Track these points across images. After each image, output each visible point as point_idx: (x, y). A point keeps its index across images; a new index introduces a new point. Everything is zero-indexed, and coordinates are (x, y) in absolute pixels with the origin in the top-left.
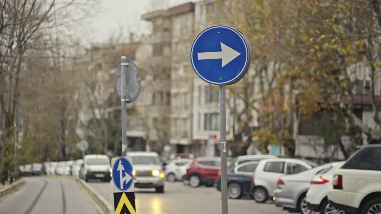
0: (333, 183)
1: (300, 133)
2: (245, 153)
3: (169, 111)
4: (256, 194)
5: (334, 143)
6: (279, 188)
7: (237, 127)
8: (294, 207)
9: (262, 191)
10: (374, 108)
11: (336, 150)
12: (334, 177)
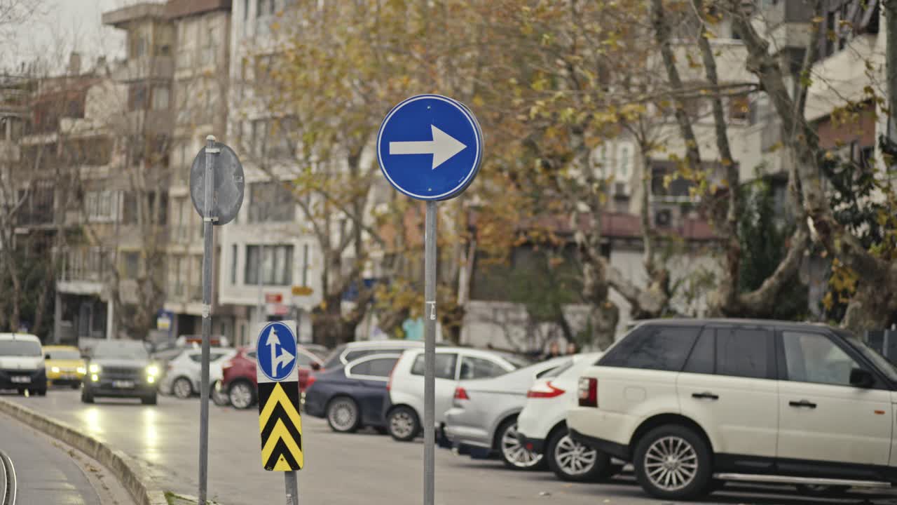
0: (578, 394)
1: (473, 295)
2: (351, 338)
3: (164, 237)
4: (394, 421)
5: (550, 319)
6: (459, 406)
7: (331, 279)
8: (488, 445)
9: (405, 415)
10: (647, 245)
11: (551, 334)
12: (580, 382)
